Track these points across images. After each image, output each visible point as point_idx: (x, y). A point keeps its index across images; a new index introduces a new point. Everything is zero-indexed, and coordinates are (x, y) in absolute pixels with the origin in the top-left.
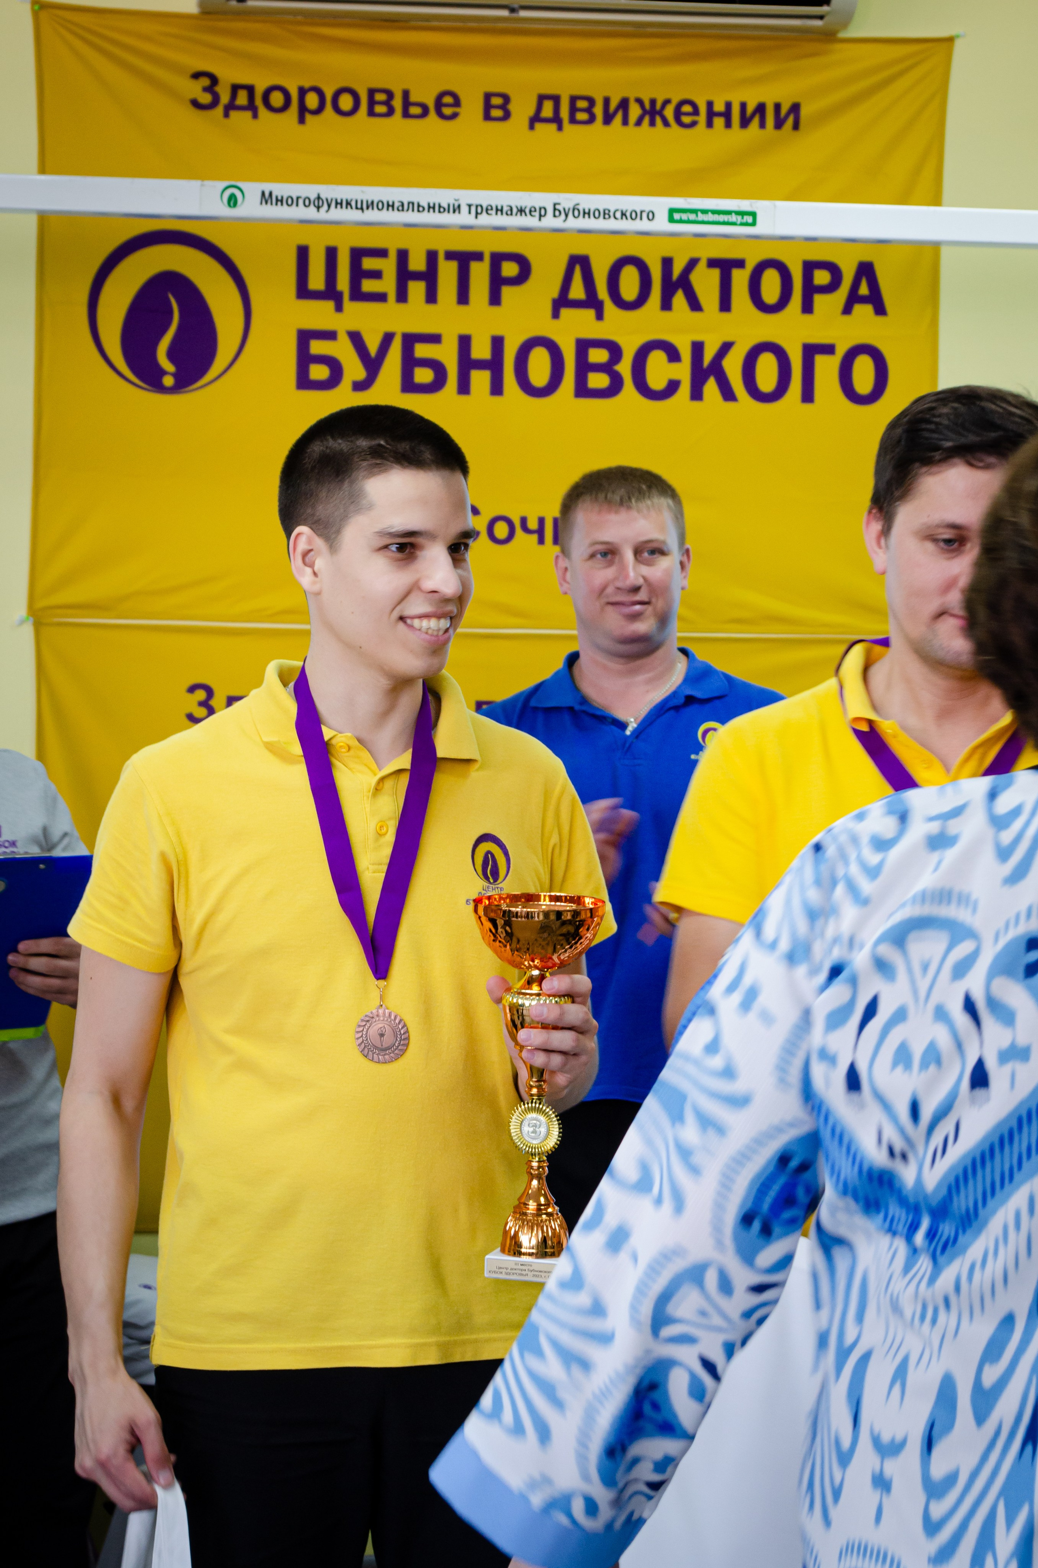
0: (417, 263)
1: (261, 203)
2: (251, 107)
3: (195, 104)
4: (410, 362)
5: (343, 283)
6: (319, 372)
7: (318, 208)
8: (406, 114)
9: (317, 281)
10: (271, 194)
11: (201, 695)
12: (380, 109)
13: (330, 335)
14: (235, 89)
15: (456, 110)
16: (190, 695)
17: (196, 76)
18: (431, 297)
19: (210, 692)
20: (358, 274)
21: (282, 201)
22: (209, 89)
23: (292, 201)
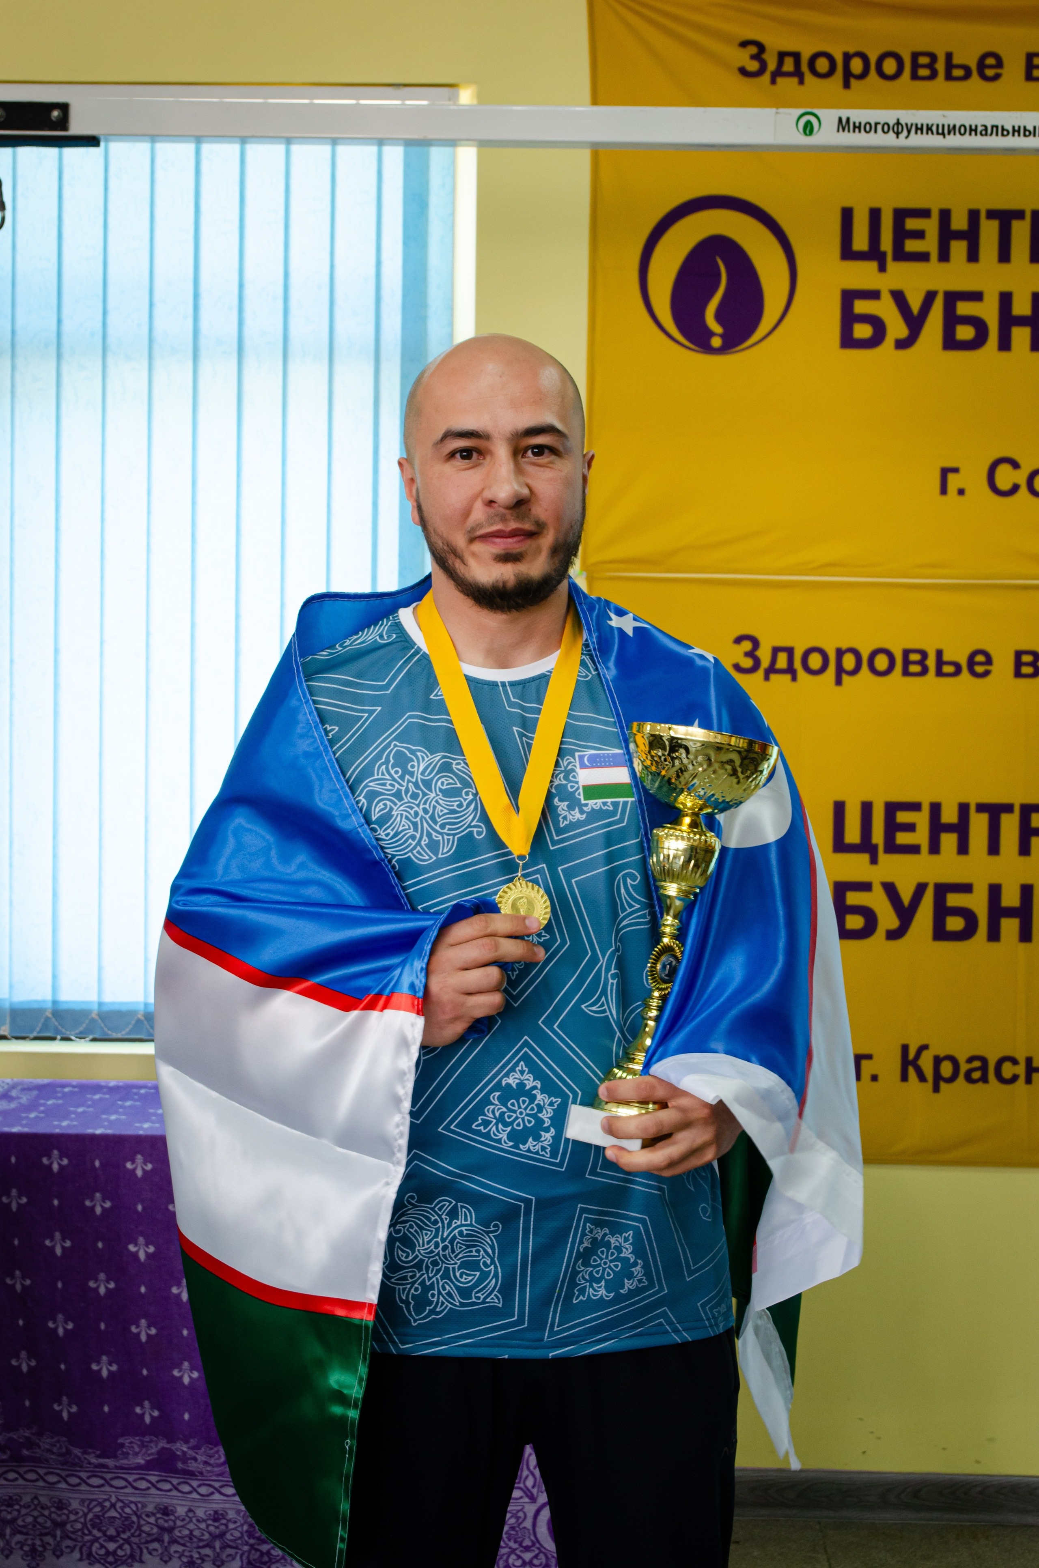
0: (959, 223)
1: (838, 131)
2: (798, 74)
3: (743, 71)
4: (951, 320)
5: (886, 244)
6: (862, 331)
7: (898, 134)
8: (949, 77)
9: (860, 242)
10: (848, 120)
11: (747, 646)
12: (924, 72)
13: (874, 295)
14: (782, 56)
15: (999, 71)
16: (736, 646)
17: (744, 44)
18: (973, 256)
19: (756, 643)
20: (901, 234)
21: (859, 128)
22: (757, 57)
23: (869, 128)
